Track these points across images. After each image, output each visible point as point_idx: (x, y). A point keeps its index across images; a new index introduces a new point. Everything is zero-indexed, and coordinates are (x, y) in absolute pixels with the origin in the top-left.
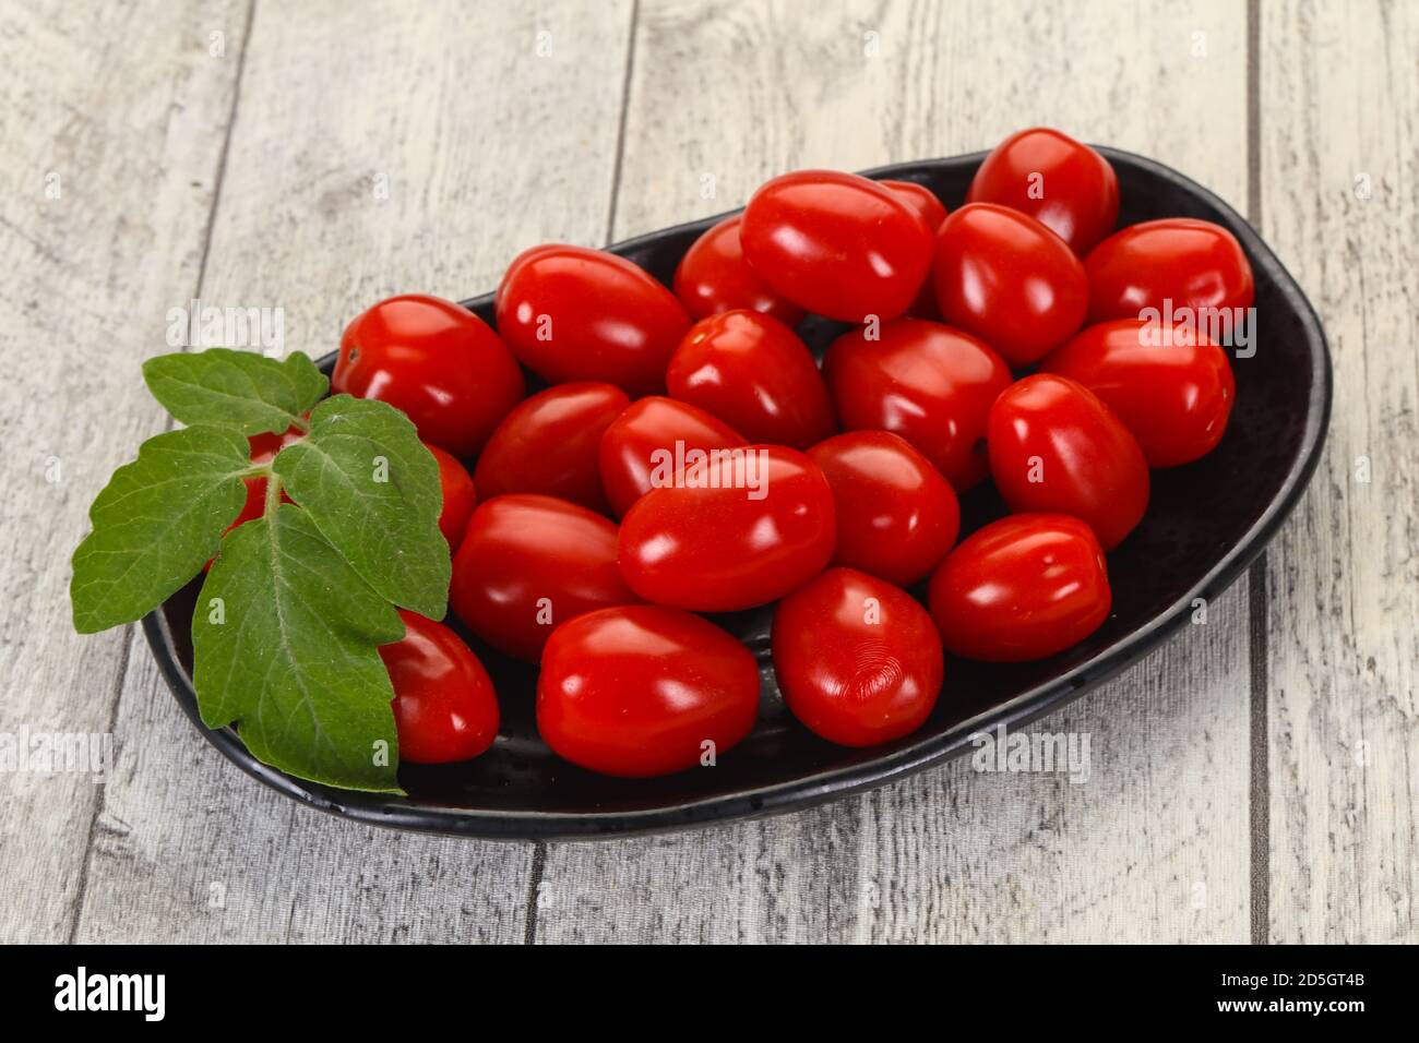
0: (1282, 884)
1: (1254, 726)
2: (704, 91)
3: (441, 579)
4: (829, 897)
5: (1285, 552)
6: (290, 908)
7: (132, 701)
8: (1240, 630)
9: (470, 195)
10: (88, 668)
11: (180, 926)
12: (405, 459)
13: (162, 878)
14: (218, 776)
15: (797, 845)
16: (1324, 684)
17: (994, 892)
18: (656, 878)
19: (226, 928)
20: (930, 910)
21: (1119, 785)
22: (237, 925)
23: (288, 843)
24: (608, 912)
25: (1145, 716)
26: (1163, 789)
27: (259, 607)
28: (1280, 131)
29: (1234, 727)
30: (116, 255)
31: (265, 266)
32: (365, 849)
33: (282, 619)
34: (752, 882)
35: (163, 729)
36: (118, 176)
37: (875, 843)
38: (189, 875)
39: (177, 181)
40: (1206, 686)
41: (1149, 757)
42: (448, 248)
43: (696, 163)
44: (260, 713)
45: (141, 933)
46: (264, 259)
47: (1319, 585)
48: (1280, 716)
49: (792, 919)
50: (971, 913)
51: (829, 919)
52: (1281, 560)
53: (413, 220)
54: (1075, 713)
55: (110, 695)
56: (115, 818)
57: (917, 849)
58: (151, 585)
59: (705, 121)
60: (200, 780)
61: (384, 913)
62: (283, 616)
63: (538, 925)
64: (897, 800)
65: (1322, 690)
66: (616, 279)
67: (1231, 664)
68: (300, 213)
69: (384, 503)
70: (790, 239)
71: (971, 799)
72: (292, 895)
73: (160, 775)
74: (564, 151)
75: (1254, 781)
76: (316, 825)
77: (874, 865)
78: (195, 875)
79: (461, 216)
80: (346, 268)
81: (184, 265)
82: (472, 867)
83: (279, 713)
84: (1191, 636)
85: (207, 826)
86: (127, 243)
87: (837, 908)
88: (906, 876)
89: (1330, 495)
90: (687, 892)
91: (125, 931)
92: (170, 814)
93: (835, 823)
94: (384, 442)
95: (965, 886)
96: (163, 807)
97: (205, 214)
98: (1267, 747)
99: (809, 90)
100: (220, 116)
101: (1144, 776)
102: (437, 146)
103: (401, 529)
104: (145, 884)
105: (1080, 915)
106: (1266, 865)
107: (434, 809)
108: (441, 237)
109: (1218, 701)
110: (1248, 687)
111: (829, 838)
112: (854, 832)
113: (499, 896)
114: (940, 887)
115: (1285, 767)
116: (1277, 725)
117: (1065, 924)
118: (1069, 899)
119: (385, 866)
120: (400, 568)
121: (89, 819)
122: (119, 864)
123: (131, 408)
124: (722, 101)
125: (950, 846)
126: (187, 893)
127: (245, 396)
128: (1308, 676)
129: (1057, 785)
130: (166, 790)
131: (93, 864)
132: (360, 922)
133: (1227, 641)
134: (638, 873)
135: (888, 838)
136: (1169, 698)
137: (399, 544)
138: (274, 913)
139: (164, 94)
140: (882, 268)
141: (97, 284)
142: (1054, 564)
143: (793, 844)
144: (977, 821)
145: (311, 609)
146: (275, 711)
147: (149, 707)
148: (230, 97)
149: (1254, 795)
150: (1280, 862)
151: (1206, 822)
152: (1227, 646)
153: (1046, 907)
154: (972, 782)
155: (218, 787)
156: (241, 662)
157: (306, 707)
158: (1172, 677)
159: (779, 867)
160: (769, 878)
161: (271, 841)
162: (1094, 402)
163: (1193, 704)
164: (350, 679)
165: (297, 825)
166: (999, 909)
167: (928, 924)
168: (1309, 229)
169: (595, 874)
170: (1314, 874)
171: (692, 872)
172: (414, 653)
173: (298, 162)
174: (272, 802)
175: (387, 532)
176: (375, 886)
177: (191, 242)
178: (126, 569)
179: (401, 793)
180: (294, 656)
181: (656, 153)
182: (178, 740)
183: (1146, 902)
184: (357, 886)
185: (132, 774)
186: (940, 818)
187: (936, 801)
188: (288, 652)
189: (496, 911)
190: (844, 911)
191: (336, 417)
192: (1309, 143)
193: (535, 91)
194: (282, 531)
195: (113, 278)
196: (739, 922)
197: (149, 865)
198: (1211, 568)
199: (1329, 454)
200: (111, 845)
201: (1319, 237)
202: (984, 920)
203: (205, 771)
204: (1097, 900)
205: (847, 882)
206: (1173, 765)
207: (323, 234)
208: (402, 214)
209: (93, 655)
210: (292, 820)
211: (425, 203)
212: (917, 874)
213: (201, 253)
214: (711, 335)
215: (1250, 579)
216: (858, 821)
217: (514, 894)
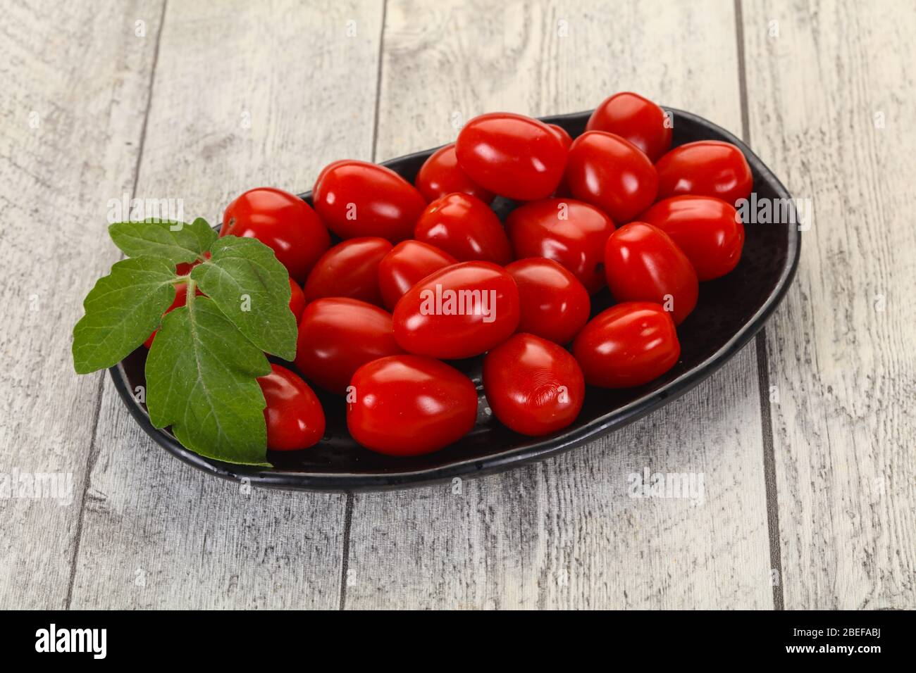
0: (786, 510)
1: (764, 425)
2: (424, 88)
3: (292, 337)
4: (521, 525)
5: (776, 330)
6: (203, 538)
7: (104, 426)
8: (753, 373)
9: (290, 146)
10: (77, 408)
11: (139, 550)
12: (268, 269)
13: (127, 523)
14: (157, 467)
15: (501, 496)
16: (803, 401)
17: (618, 519)
18: (419, 516)
19: (166, 550)
20: (581, 530)
21: (687, 459)
22: (172, 549)
23: (200, 503)
24: (391, 536)
25: (700, 421)
26: (713, 460)
27: (185, 357)
28: (759, 103)
29: (752, 425)
30: (83, 183)
31: (172, 187)
32: (246, 505)
33: (199, 364)
34: (476, 518)
35: (124, 441)
36: (82, 140)
37: (546, 494)
38: (142, 522)
39: (117, 143)
40: (734, 404)
41: (704, 443)
42: (279, 175)
43: (421, 126)
44: (185, 420)
45: (116, 554)
46: (170, 184)
47: (797, 347)
48: (779, 419)
49: (500, 537)
50: (605, 531)
51: (522, 537)
52: (774, 334)
53: (257, 160)
54: (659, 421)
55: (91, 423)
56: (97, 491)
57: (571, 497)
58: (120, 346)
59: (425, 104)
60: (146, 469)
61: (259, 540)
62: (199, 361)
63: (351, 544)
64: (558, 470)
65: (802, 405)
66: (383, 178)
67: (748, 392)
68: (190, 158)
69: (257, 294)
70: (485, 151)
71: (601, 469)
72: (204, 531)
73: (122, 466)
74: (344, 122)
75: (766, 454)
76: (216, 492)
77: (547, 506)
78: (146, 521)
79: (285, 157)
80: (219, 187)
81: (124, 187)
82: (310, 513)
83: (196, 420)
84: (724, 377)
85: (152, 495)
86: (89, 176)
87: (526, 530)
88: (566, 512)
89: (800, 298)
90: (437, 523)
91: (106, 553)
92: (130, 488)
93: (522, 483)
94: (255, 260)
95: (600, 517)
96: (125, 484)
97: (135, 159)
98: (772, 436)
99: (485, 86)
100: (141, 106)
101: (701, 453)
102: (269, 120)
103: (267, 309)
104: (116, 527)
105: (668, 531)
106: (776, 500)
107: (289, 474)
108: (274, 169)
109: (742, 412)
110: (759, 403)
111: (519, 492)
112: (533, 488)
113: (326, 529)
114: (586, 517)
115: (783, 447)
116: (777, 425)
117: (660, 536)
118: (662, 521)
119: (258, 514)
120: (268, 332)
121: (82, 492)
122: (101, 516)
123: (96, 266)
124: (435, 93)
125: (591, 495)
126: (142, 531)
127: (170, 244)
128: (793, 397)
129: (651, 460)
130: (127, 475)
131: (86, 517)
132: (245, 545)
133: (745, 380)
134: (408, 514)
135: (554, 491)
136: (713, 411)
137: (266, 318)
138: (194, 541)
139: (107, 95)
140: (539, 166)
141: (73, 199)
142: (647, 327)
143: (498, 496)
144: (605, 480)
145: (216, 357)
146: (194, 419)
147: (114, 430)
148: (147, 96)
149: (766, 463)
150: (784, 498)
151: (739, 478)
152: (745, 382)
153: (649, 527)
154: (601, 459)
155: (158, 473)
156: (174, 390)
157: (212, 416)
158: (714, 400)
159: (491, 508)
160: (485, 515)
161: (190, 502)
162: (666, 237)
163: (728, 414)
164: (239, 397)
165: (205, 492)
166: (621, 528)
167: (580, 538)
168: (779, 155)
169: (382, 515)
170: (804, 505)
171: (440, 512)
172: (275, 385)
173: (188, 130)
174: (190, 480)
175: (259, 311)
176: (253, 525)
177: (127, 175)
178: (104, 338)
179: (269, 465)
180: (206, 385)
181: (398, 121)
182: (133, 447)
183: (707, 522)
184: (242, 525)
185: (106, 467)
186: (584, 479)
187: (580, 470)
188: (203, 383)
189: (325, 537)
190: (530, 532)
191: (226, 248)
192: (776, 110)
193: (325, 89)
194: (197, 313)
195: (82, 195)
196: (469, 539)
197: (119, 517)
198: (738, 331)
199: (798, 276)
200: (95, 506)
201: (785, 160)
202: (612, 535)
203: (149, 464)
204: (679, 522)
205: (531, 516)
206: (718, 447)
207: (205, 169)
208: (251, 157)
209: (80, 401)
210: (202, 490)
211: (264, 151)
212: (572, 510)
213: (134, 181)
214: (440, 207)
215: (757, 345)
216: (536, 483)
217: (335, 527)
